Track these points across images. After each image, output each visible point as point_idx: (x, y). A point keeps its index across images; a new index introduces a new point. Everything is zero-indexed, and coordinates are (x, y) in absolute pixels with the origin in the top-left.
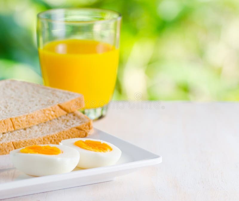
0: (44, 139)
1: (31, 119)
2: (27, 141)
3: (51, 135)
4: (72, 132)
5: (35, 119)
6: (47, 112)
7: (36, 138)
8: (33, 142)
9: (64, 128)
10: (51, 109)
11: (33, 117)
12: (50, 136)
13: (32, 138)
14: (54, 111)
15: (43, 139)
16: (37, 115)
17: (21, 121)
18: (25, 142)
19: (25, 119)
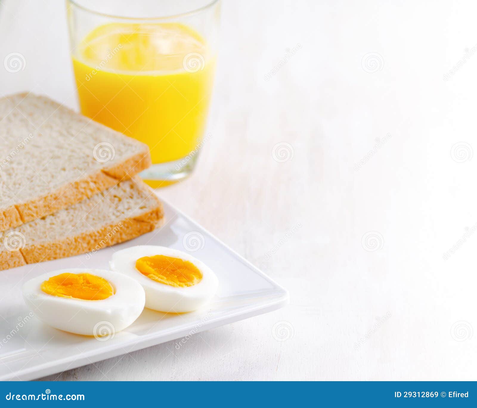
0: (76, 240)
1: (54, 202)
2: (46, 245)
3: (88, 233)
4: (126, 225)
5: (59, 201)
6: (83, 185)
7: (63, 238)
8: (57, 247)
9: (113, 218)
10: (89, 180)
11: (56, 198)
12: (86, 235)
13: (55, 239)
14: (95, 182)
15: (74, 241)
16: (65, 193)
17: (36, 207)
18: (43, 246)
19: (41, 203)
